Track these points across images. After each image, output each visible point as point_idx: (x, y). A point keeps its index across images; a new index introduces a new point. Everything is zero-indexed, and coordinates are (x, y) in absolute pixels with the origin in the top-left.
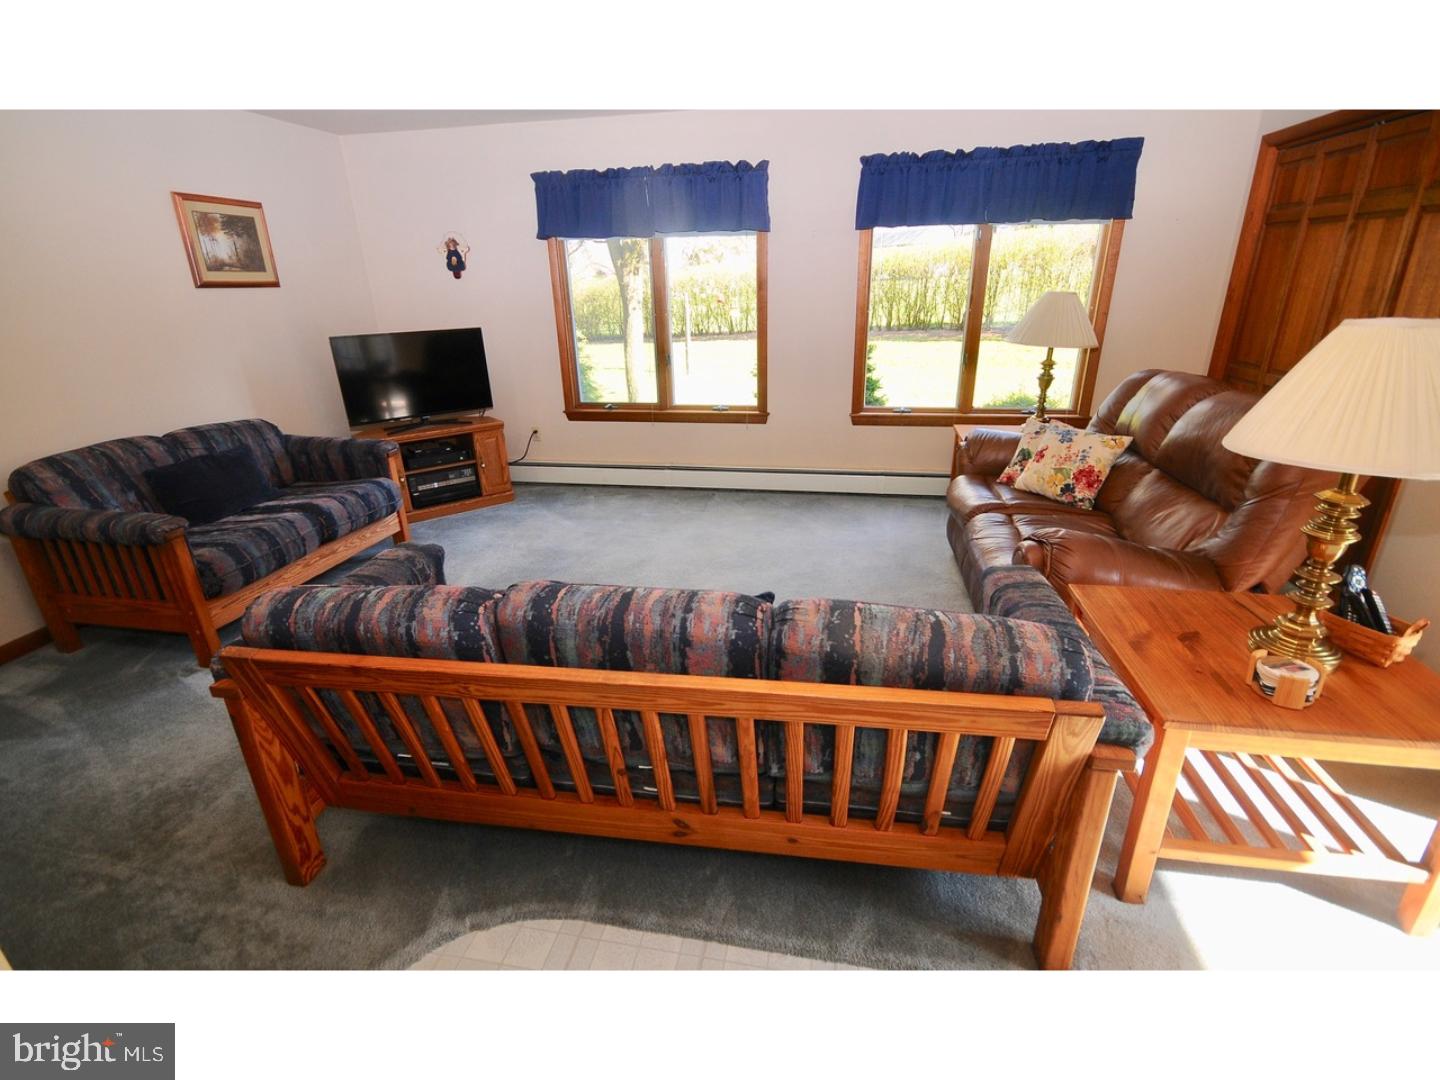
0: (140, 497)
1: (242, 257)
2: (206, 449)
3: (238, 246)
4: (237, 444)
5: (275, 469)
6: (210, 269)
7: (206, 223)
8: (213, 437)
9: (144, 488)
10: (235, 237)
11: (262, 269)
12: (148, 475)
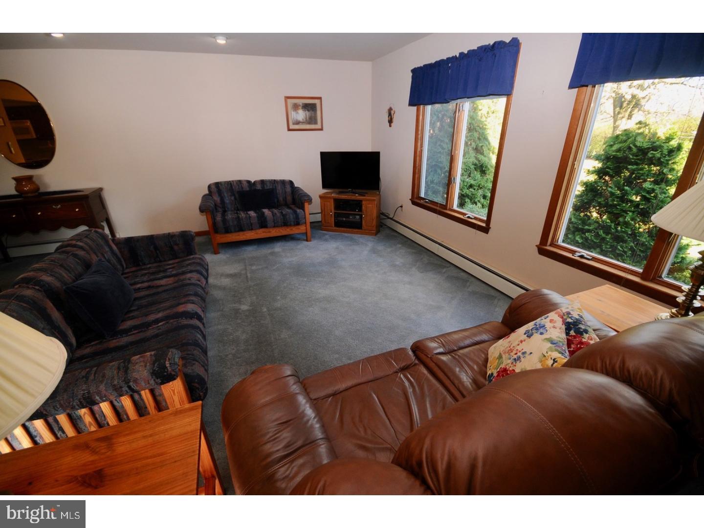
0: (235, 199)
1: (308, 119)
2: (261, 187)
3: (307, 115)
4: (274, 187)
5: (285, 199)
6: (294, 124)
7: (296, 107)
8: (266, 184)
9: (237, 196)
10: (307, 112)
11: (316, 123)
12: (238, 192)
